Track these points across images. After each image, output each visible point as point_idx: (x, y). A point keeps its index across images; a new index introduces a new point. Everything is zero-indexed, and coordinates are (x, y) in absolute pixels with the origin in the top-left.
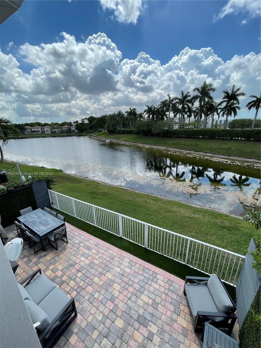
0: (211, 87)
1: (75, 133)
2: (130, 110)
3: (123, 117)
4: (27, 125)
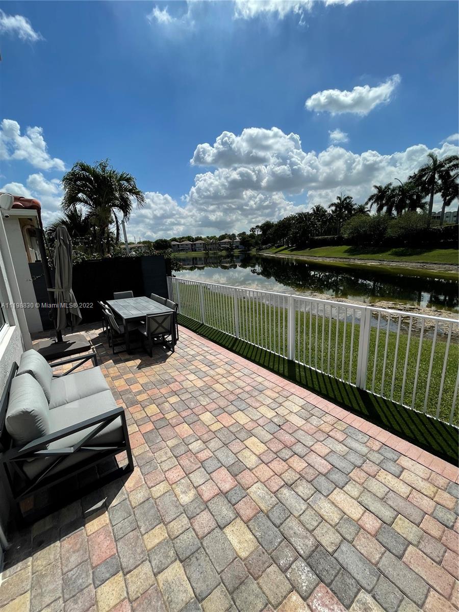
1: (239, 250)
2: (339, 201)
3: (324, 215)
4: (174, 240)
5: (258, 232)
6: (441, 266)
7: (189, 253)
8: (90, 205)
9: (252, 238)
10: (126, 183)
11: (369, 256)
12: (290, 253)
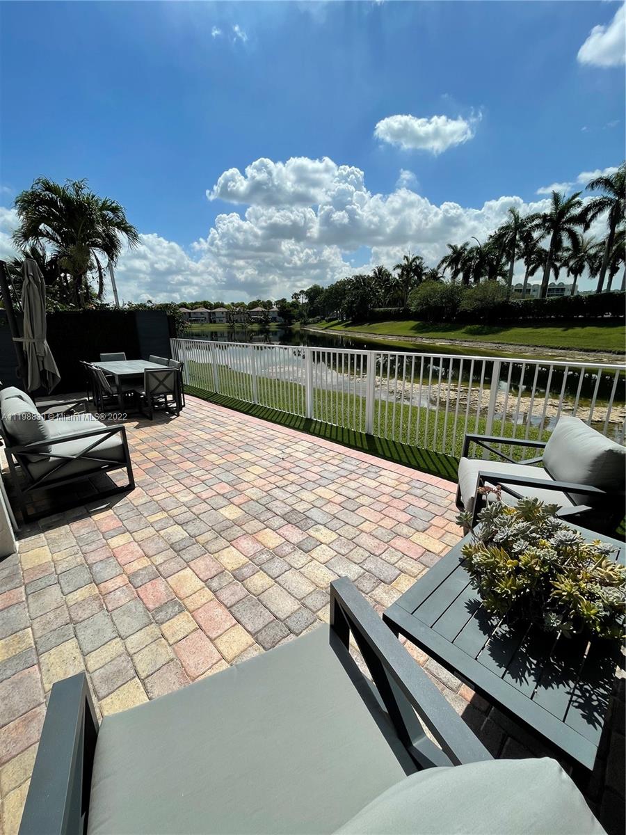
1: (277, 323)
2: (406, 263)
3: (388, 280)
4: (184, 305)
5: (303, 300)
7: (205, 325)
8: (57, 241)
9: (295, 308)
10: (111, 215)
11: (440, 334)
12: (344, 329)
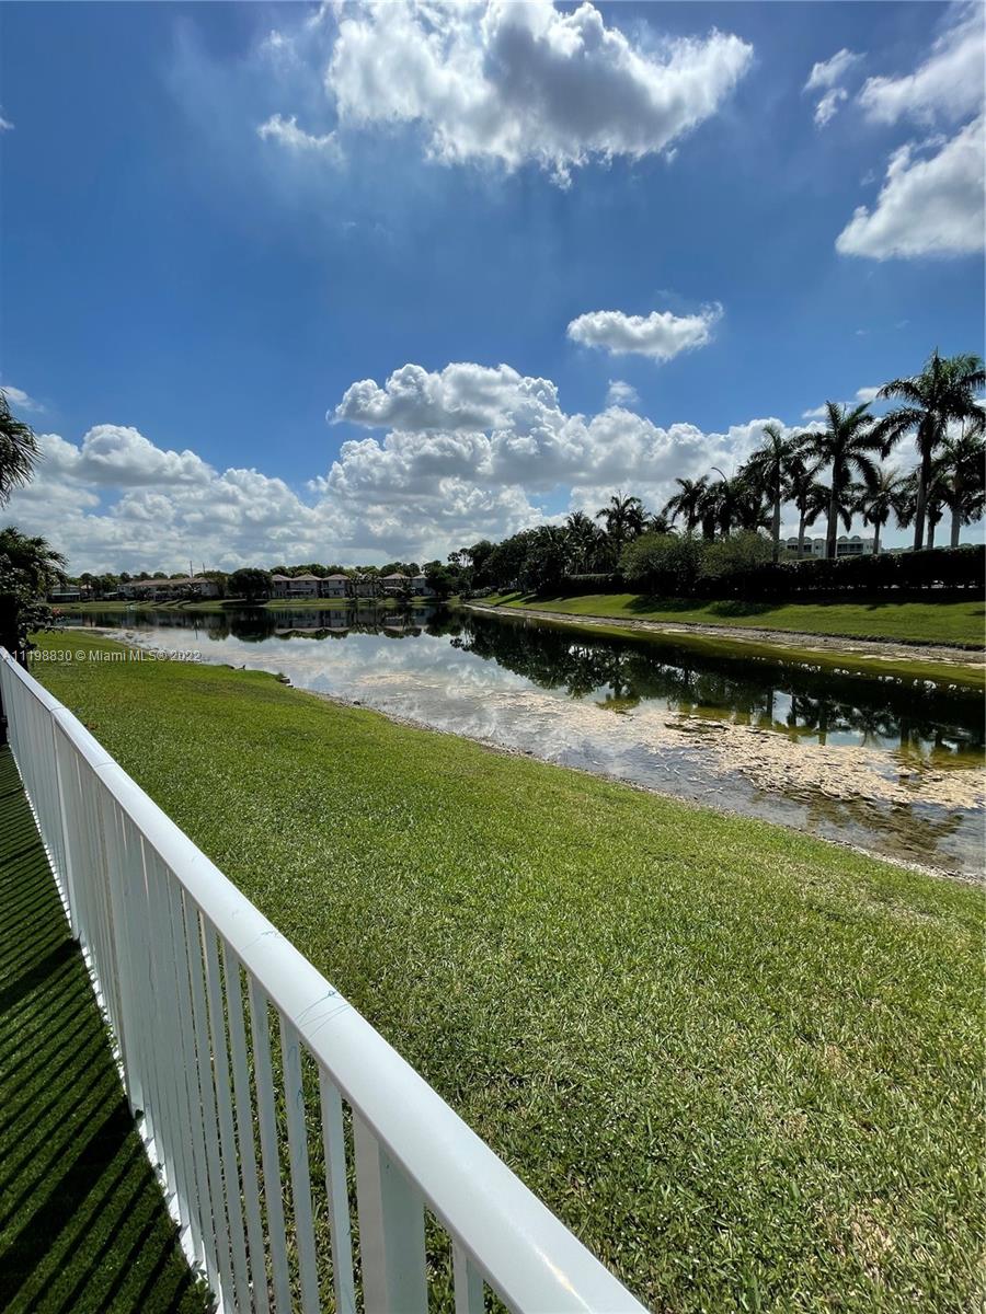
0: (974, 369)
1: (424, 598)
2: (616, 507)
3: (590, 532)
4: (281, 571)
5: (466, 562)
6: (796, 636)
7: (311, 601)
9: (453, 574)
11: (670, 615)
12: (524, 607)
